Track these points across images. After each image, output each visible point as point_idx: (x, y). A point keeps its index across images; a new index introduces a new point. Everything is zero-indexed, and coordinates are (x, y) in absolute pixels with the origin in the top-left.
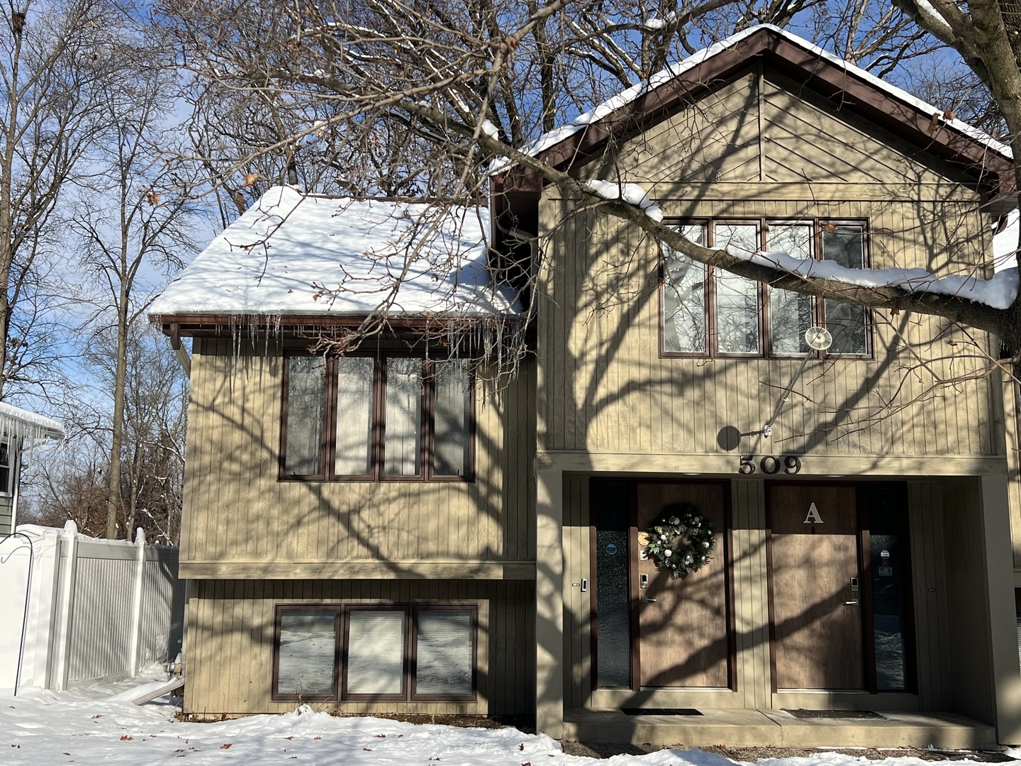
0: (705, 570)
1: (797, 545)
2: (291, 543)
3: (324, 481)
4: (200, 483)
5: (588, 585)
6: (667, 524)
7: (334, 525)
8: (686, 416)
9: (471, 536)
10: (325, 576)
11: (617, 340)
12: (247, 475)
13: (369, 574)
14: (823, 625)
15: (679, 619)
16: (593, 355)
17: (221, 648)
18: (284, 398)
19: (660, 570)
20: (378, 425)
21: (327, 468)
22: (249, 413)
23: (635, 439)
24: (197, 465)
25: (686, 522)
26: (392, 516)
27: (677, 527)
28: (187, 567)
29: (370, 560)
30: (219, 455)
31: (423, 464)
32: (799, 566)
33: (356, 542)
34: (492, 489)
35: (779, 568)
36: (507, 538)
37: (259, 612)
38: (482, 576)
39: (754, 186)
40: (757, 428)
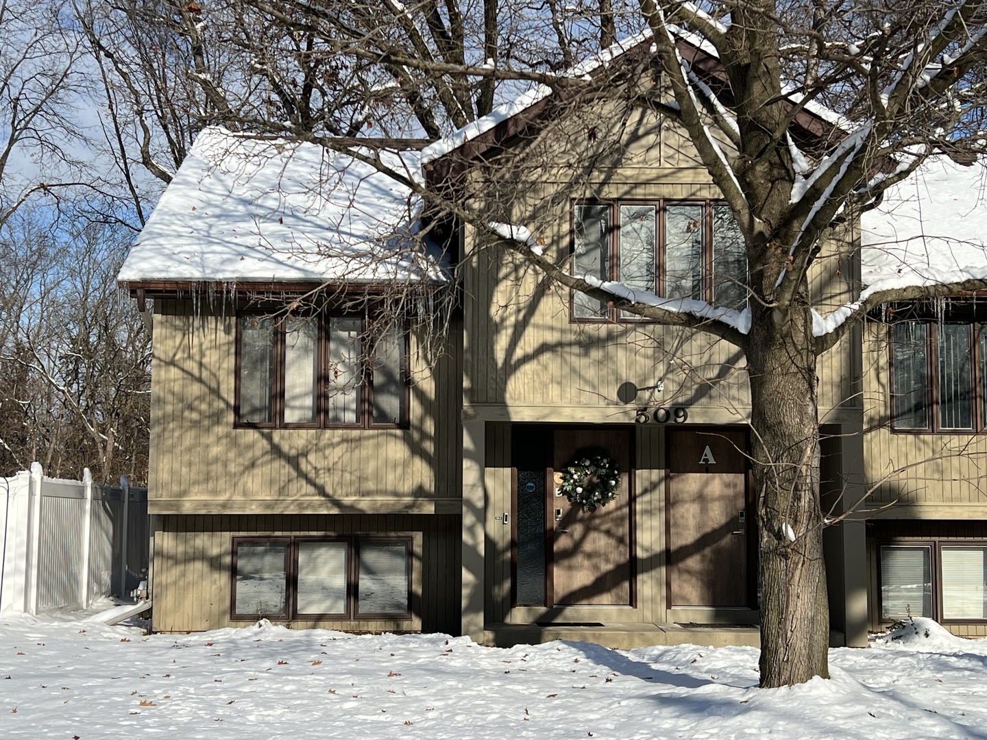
0: (611, 505)
1: (692, 482)
2: (247, 482)
3: (275, 428)
4: (164, 430)
5: (509, 519)
6: (579, 465)
7: (284, 467)
8: (591, 373)
9: (406, 476)
10: (277, 512)
11: (532, 307)
12: (206, 423)
13: (316, 510)
14: (713, 552)
15: (588, 546)
16: (512, 320)
17: (183, 575)
18: (238, 354)
19: (572, 505)
20: (322, 378)
21: (278, 416)
22: (206, 368)
23: (548, 393)
24: (160, 413)
25: (596, 464)
26: (336, 459)
27: (587, 467)
28: (155, 503)
29: (317, 498)
30: (180, 405)
31: (363, 413)
32: (694, 501)
33: (304, 482)
34: (424, 436)
35: (676, 503)
36: (438, 479)
37: (217, 544)
38: (415, 511)
39: (654, 171)
40: (651, 383)
